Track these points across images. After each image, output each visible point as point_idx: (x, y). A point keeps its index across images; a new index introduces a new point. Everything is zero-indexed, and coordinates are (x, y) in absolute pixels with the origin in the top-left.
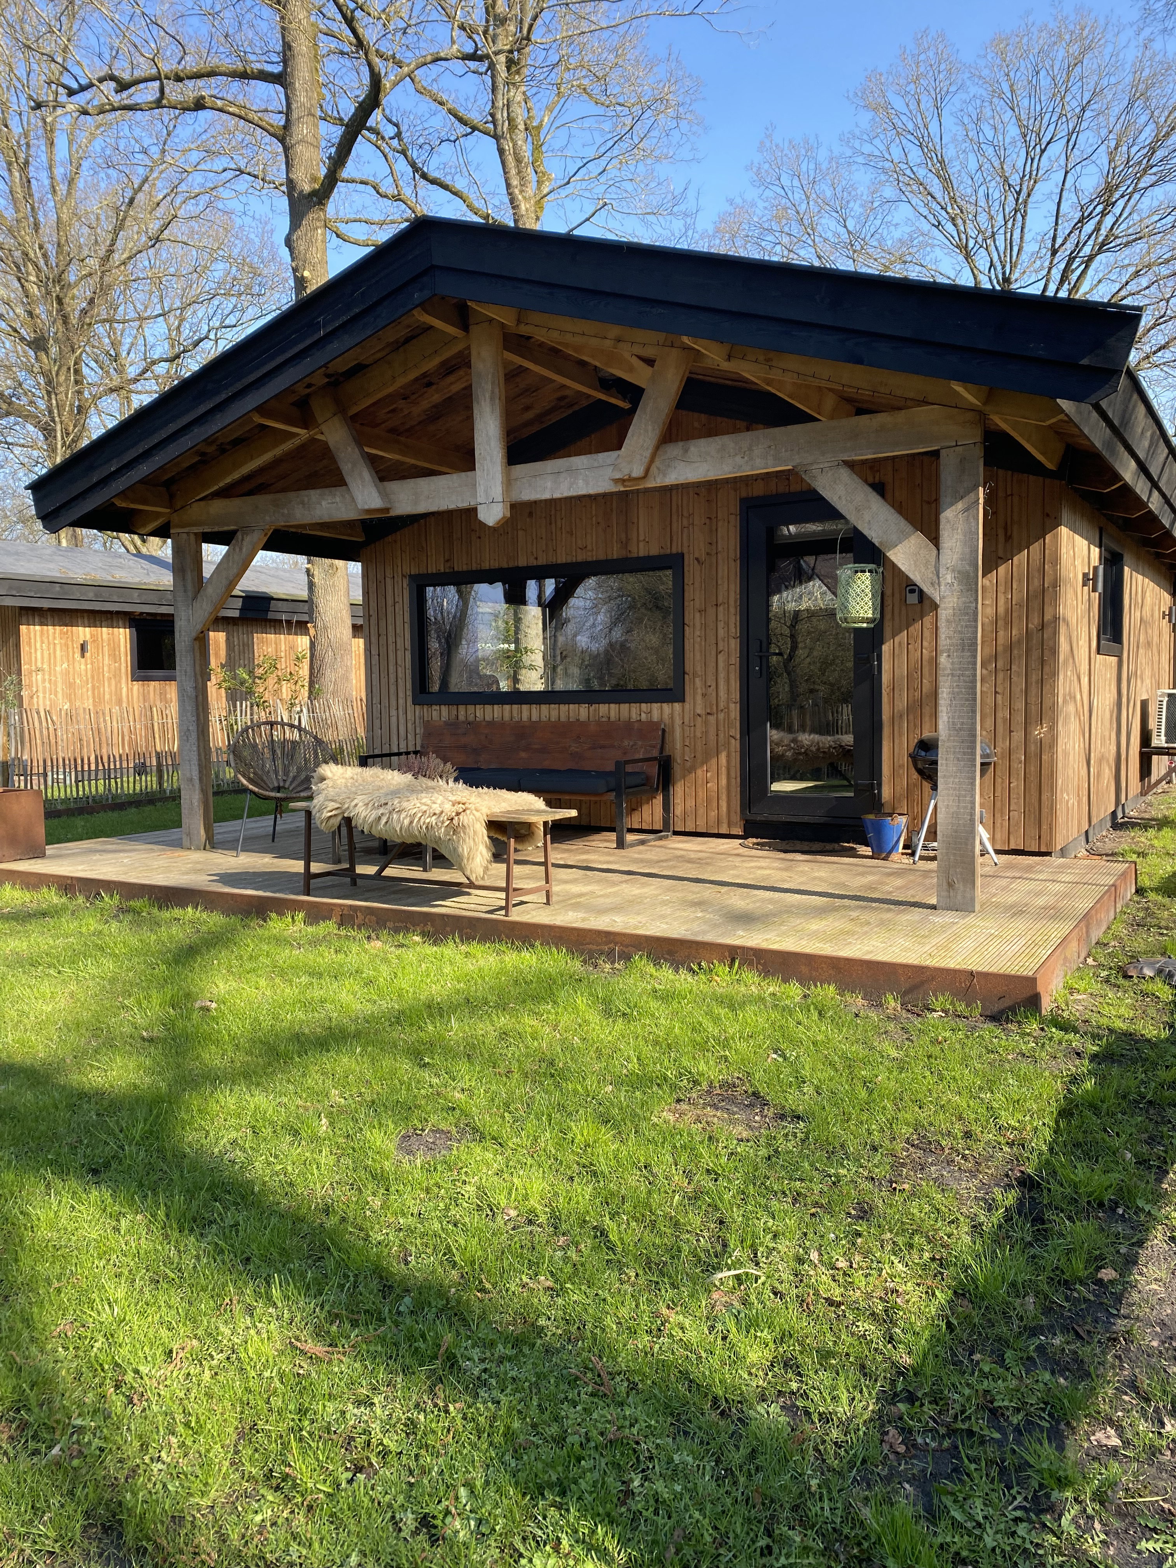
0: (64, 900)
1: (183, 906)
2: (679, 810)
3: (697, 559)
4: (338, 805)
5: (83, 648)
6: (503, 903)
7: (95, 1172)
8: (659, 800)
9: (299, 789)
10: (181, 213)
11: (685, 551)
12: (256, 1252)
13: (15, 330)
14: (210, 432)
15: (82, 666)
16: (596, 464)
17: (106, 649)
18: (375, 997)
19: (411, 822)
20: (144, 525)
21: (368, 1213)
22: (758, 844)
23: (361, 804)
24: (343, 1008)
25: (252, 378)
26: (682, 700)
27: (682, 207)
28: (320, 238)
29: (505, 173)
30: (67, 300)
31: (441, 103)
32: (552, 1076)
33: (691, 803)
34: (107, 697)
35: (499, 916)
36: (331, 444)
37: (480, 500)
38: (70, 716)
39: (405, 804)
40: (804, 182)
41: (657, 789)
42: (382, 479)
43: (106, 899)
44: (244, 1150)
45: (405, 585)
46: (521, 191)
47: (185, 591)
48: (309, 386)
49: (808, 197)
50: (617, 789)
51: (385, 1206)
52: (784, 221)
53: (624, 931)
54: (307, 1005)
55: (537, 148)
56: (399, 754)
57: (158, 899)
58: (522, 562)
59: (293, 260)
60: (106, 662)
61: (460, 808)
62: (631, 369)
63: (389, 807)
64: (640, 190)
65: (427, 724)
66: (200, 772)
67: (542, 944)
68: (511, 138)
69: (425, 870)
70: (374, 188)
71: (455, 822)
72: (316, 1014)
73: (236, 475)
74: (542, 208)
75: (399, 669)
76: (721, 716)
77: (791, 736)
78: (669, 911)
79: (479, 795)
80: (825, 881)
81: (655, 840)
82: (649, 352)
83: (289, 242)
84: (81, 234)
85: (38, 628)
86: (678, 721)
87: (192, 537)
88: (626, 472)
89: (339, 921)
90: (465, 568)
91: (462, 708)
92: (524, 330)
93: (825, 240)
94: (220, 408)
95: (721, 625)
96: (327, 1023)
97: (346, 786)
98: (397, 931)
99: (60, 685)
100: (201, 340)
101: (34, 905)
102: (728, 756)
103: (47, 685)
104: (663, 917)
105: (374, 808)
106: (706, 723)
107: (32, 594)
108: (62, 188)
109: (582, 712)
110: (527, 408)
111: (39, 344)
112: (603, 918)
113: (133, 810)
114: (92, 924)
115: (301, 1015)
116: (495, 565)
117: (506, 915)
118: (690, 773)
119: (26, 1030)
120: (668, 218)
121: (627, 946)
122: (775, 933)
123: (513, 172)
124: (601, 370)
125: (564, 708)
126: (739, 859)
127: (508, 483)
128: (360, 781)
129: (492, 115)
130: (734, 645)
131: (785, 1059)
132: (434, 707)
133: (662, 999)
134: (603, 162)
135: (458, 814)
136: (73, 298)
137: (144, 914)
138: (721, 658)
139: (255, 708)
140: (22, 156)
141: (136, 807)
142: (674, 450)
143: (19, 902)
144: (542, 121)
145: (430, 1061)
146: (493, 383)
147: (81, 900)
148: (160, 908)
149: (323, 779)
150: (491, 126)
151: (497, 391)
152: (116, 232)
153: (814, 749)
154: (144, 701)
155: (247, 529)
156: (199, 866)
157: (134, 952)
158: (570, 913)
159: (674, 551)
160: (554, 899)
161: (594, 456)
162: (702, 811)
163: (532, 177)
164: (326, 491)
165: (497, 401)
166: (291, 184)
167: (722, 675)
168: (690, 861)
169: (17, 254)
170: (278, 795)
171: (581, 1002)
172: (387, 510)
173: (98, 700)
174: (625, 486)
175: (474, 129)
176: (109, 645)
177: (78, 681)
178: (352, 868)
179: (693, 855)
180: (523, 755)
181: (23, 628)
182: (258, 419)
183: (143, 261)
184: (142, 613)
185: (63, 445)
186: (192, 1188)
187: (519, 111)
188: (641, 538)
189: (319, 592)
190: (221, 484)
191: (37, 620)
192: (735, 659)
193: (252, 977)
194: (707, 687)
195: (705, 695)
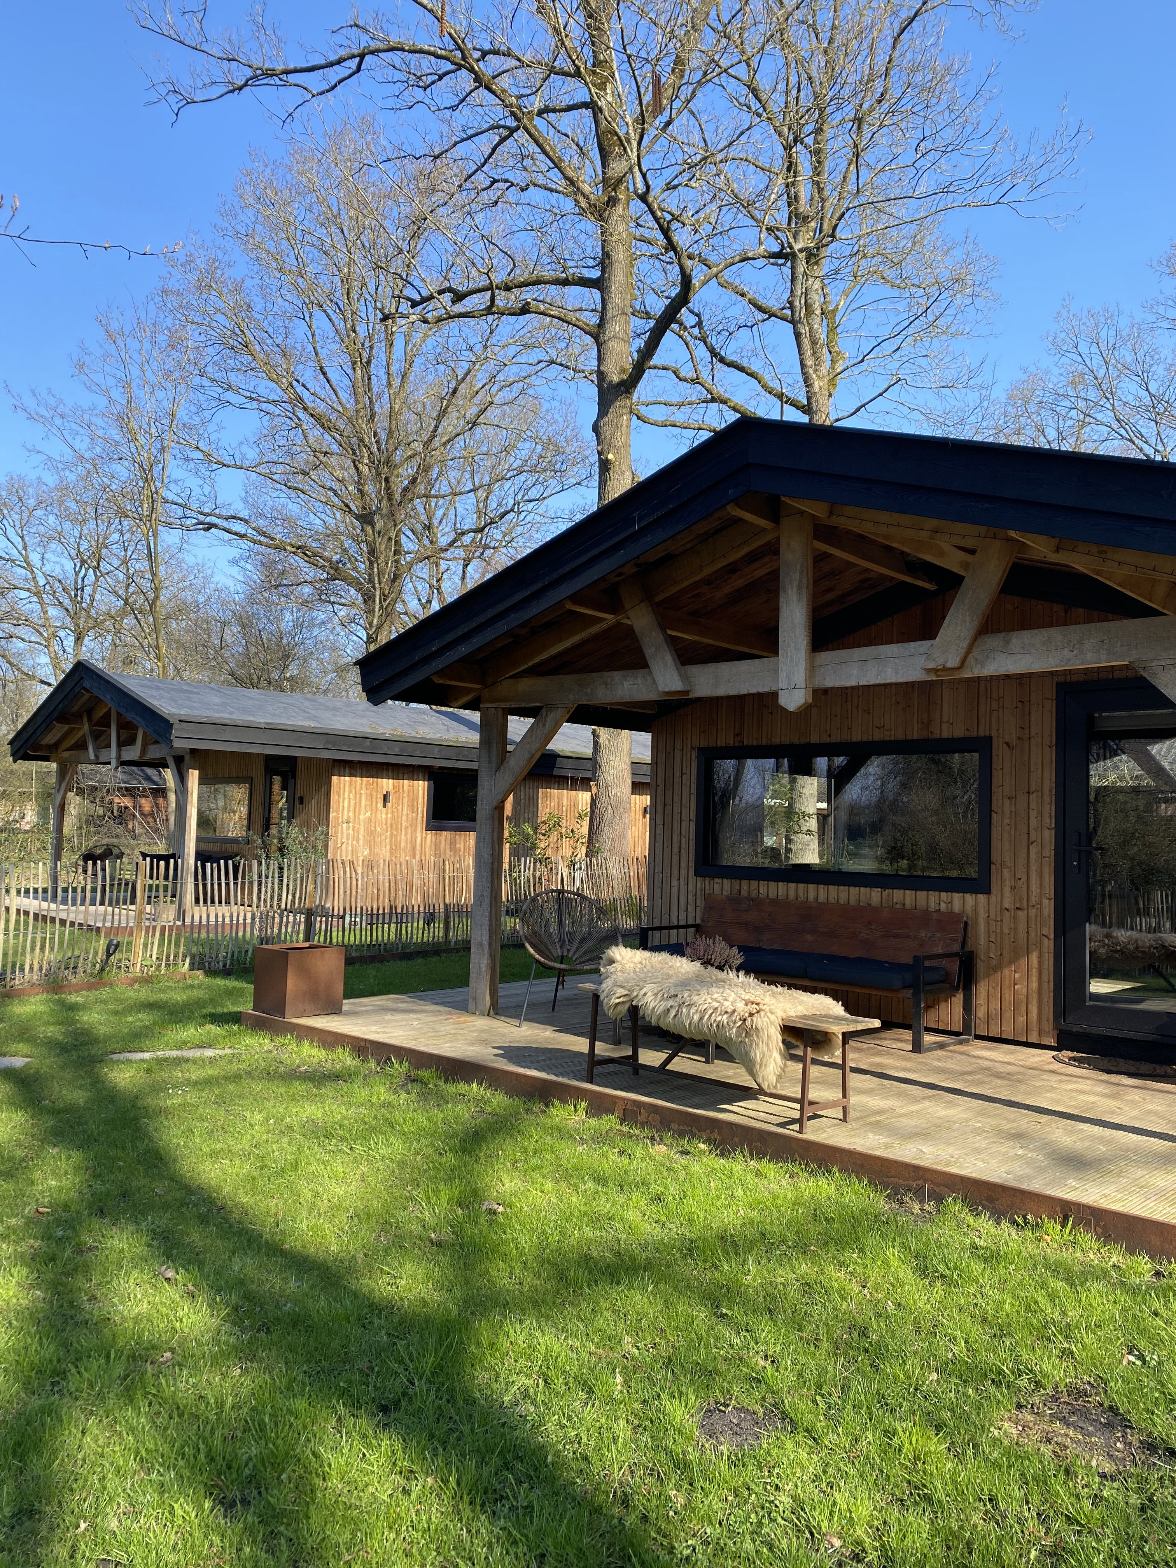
0: (356, 1062)
1: (469, 1081)
2: (981, 1012)
3: (1007, 744)
4: (626, 992)
5: (386, 798)
6: (797, 1115)
7: (385, 1409)
8: (958, 999)
9: (583, 959)
10: (495, 400)
11: (994, 734)
12: (551, 1549)
13: (347, 506)
14: (526, 617)
15: (383, 815)
16: (907, 653)
17: (406, 800)
18: (664, 1219)
19: (701, 1018)
20: (456, 699)
21: (671, 1513)
22: (1074, 1059)
23: (649, 994)
24: (630, 1230)
25: (567, 568)
26: (987, 891)
27: (978, 380)
28: (625, 423)
29: (800, 354)
30: (392, 479)
31: (743, 295)
32: (866, 1351)
33: (995, 1005)
34: (403, 844)
35: (791, 1131)
36: (637, 629)
37: (781, 686)
38: (370, 865)
39: (695, 998)
40: (1102, 349)
41: (957, 989)
42: (683, 663)
43: (396, 1066)
44: (534, 1403)
45: (693, 757)
46: (816, 371)
47: (490, 762)
48: (620, 574)
49: (1106, 362)
50: (915, 986)
51: (688, 1505)
52: (1080, 387)
53: (935, 1167)
54: (596, 1220)
55: (832, 330)
56: (678, 927)
57: (445, 1071)
58: (814, 739)
59: (599, 444)
60: (405, 812)
61: (753, 1008)
62: (941, 554)
63: (678, 999)
64: (934, 365)
65: (708, 898)
66: (490, 937)
67: (840, 1171)
68: (808, 322)
69: (707, 1062)
70: (675, 373)
71: (748, 1023)
72: (604, 1234)
73: (545, 656)
74: (835, 385)
75: (683, 840)
76: (1033, 912)
77: (1105, 930)
78: (983, 1144)
79: (774, 995)
80: (1164, 1118)
81: (955, 1044)
82: (969, 543)
83: (596, 428)
84: (408, 418)
85: (347, 778)
86: (982, 914)
87: (500, 712)
88: (941, 661)
89: (621, 1116)
90: (755, 743)
91: (745, 884)
92: (835, 521)
93: (1125, 403)
94: (536, 595)
95: (1033, 814)
96: (616, 1247)
97: (635, 972)
98: (682, 1135)
99: (362, 832)
100: (506, 513)
101: (329, 1065)
102: (1040, 957)
103: (351, 832)
104: (977, 1151)
105: (662, 999)
106: (1015, 918)
107: (345, 748)
108: (397, 382)
109: (874, 896)
110: (829, 590)
111: (366, 518)
112: (910, 1146)
113: (420, 960)
114: (382, 1093)
115: (588, 1232)
116: (786, 740)
117: (800, 1132)
118: (995, 971)
119: (320, 1215)
120: (963, 390)
121: (939, 1185)
122: (1113, 1187)
123: (809, 353)
124: (908, 554)
125: (854, 890)
126: (1055, 1078)
127: (812, 669)
128: (649, 967)
129: (791, 303)
130: (1049, 836)
131: (1144, 1362)
132: (716, 880)
133: (986, 1260)
134: (897, 341)
135: (751, 1015)
136: (397, 476)
137: (431, 1086)
138: (1033, 849)
139: (538, 864)
140: (365, 355)
141: (423, 957)
142: (993, 641)
143: (316, 1060)
144: (837, 305)
145: (729, 1313)
146: (801, 573)
147: (372, 1064)
148: (446, 1081)
149: (612, 962)
150: (788, 312)
151: (805, 581)
152: (439, 418)
153: (1131, 947)
154: (436, 850)
155: (550, 707)
156: (484, 1036)
157: (421, 1133)
158: (871, 1136)
159: (982, 734)
160: (852, 1114)
161: (906, 645)
162: (1008, 1015)
163: (826, 356)
164: (629, 672)
165: (805, 590)
166: (601, 375)
167: (1034, 868)
168: (998, 1075)
169: (355, 440)
170: (563, 966)
171: (893, 1254)
172: (687, 692)
173: (394, 849)
174: (937, 676)
175: (772, 315)
176: (409, 795)
177: (378, 829)
178: (635, 1056)
179: (1001, 1068)
180: (809, 937)
181: (335, 779)
182: (570, 606)
183: (460, 442)
184: (440, 768)
185: (381, 608)
186: (483, 1450)
187: (816, 297)
188: (945, 719)
189: (603, 751)
190: (530, 664)
191: (347, 771)
192: (1049, 851)
193: (536, 1175)
194: (1016, 879)
195: (1015, 888)
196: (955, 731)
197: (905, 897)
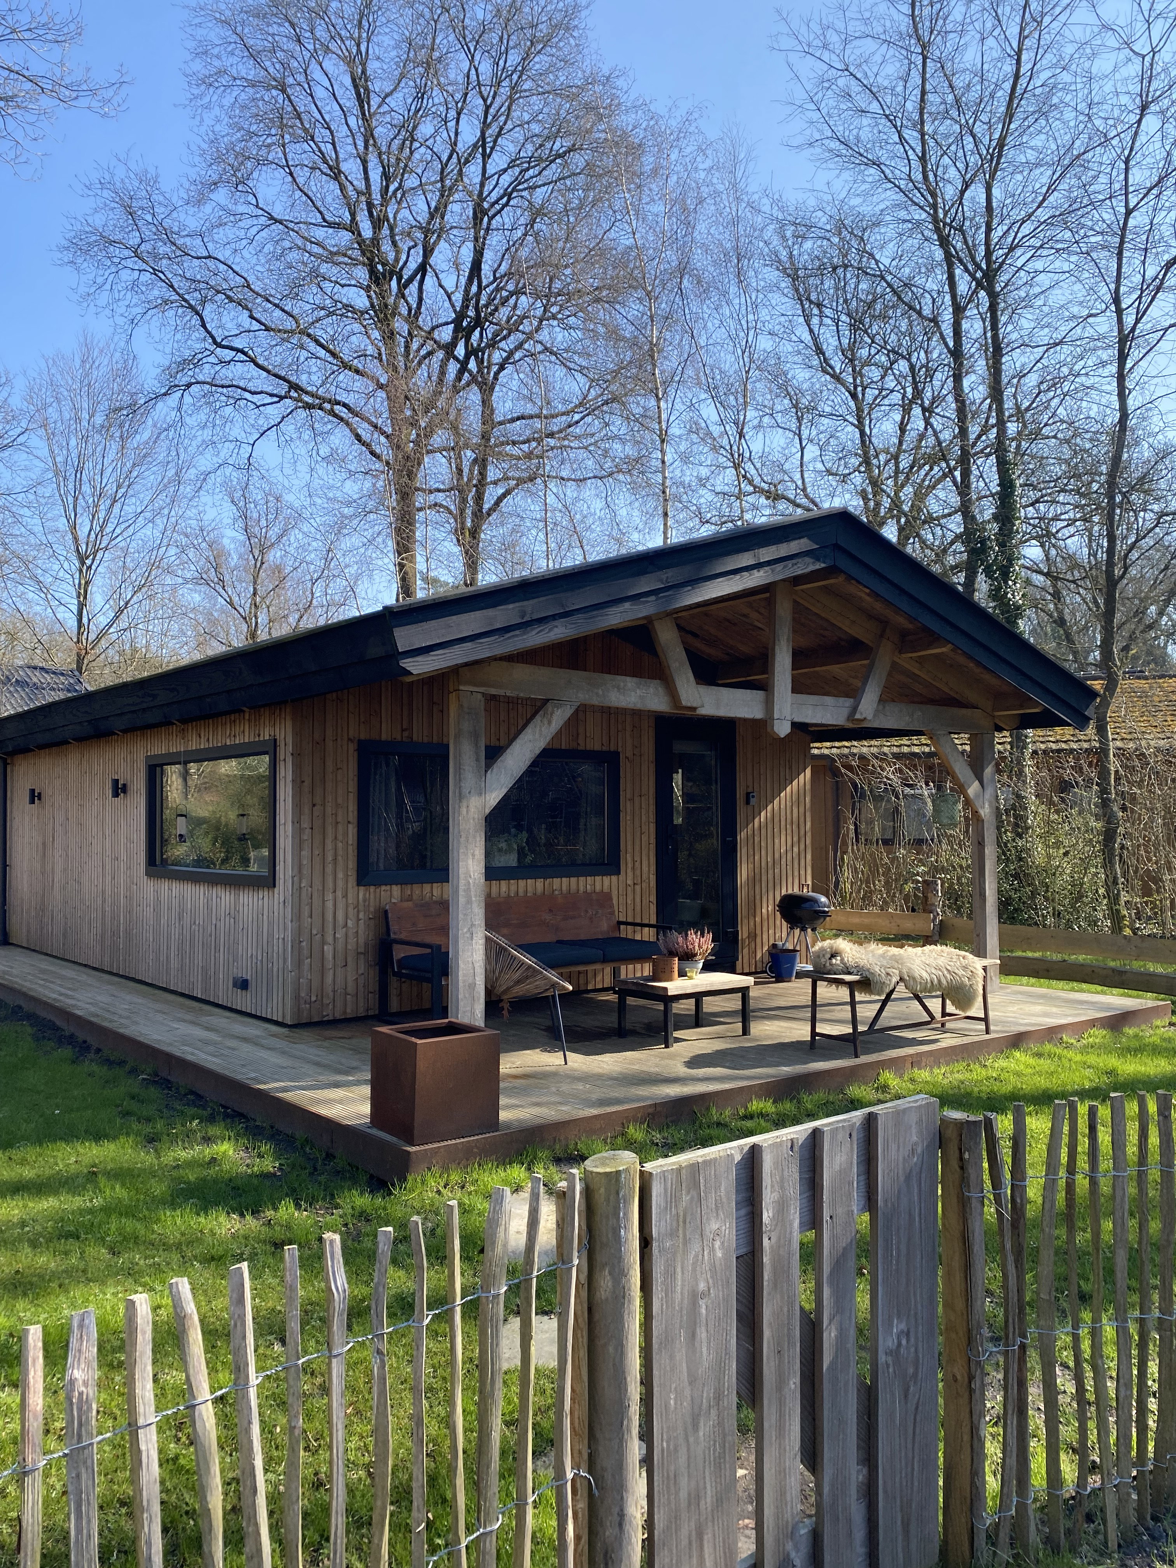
3: (627, 758)
11: (620, 750)
26: (617, 872)
37: (776, 716)
65: (373, 909)
76: (644, 885)
86: (616, 890)
88: (864, 715)
95: (643, 812)
106: (634, 891)
109: (538, 886)
125: (522, 883)
130: (653, 829)
138: (644, 838)
146: (789, 629)
151: (791, 636)
155: (557, 702)
159: (612, 749)
164: (642, 681)
165: (791, 644)
167: (644, 852)
188: (588, 734)
192: (653, 839)
194: (634, 862)
195: (633, 868)
196: (595, 745)
197: (561, 885)
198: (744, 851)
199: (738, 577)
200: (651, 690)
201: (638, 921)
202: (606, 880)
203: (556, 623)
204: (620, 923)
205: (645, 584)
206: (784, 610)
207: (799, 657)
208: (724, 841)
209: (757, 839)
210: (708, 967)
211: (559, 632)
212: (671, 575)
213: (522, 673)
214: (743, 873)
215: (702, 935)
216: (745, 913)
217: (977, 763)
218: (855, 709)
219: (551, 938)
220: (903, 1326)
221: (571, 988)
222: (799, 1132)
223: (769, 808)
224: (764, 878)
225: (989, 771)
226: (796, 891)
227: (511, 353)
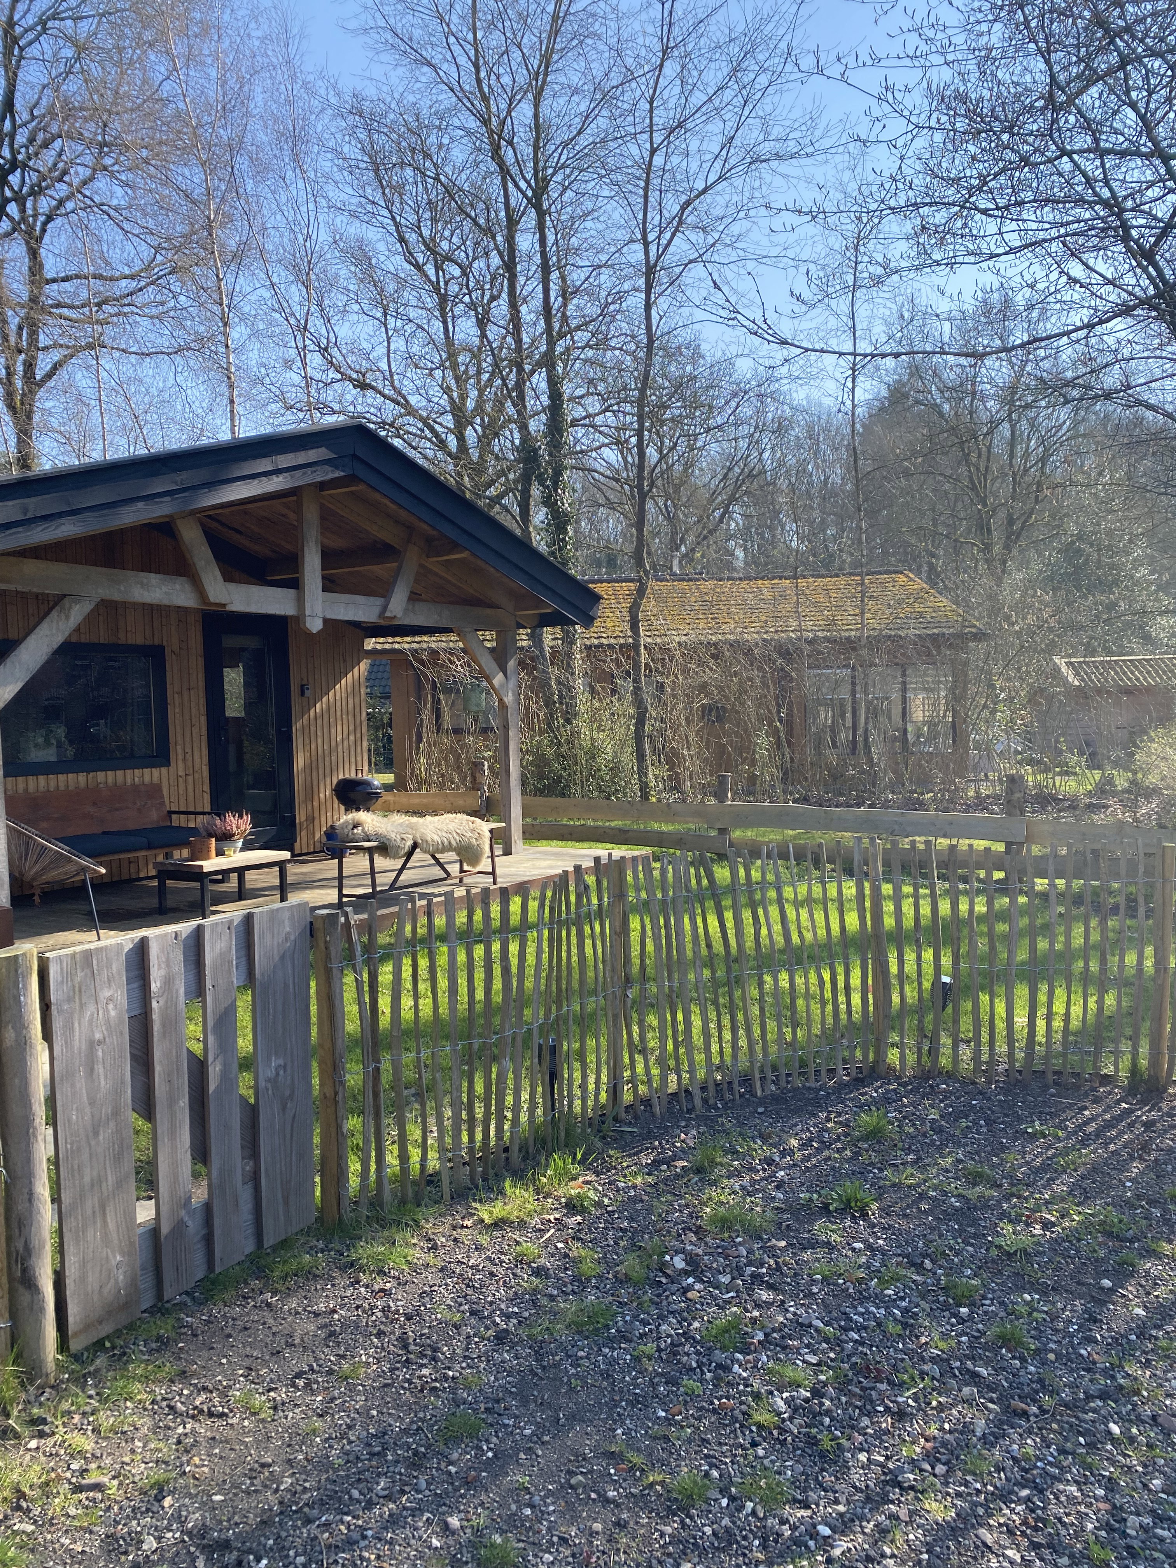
3: (173, 652)
11: (165, 643)
26: (168, 764)
36: (186, 539)
37: (307, 613)
76: (197, 776)
86: (165, 782)
88: (394, 613)
95: (193, 705)
106: (186, 782)
130: (203, 721)
138: (194, 730)
146: (317, 531)
151: (319, 538)
155: (76, 598)
159: (156, 643)
165: (319, 545)
167: (195, 744)
188: (129, 629)
192: (204, 731)
194: (185, 753)
195: (184, 760)
196: (137, 639)
197: (106, 778)
198: (300, 741)
199: (256, 481)
200: (178, 587)
201: (192, 809)
202: (155, 772)
203: (62, 521)
204: (171, 813)
205: (159, 485)
206: (311, 514)
207: (328, 557)
208: (279, 731)
209: (313, 729)
210: (248, 846)
211: (67, 529)
212: (185, 477)
213: (32, 567)
214: (300, 761)
215: (241, 817)
216: (302, 797)
217: (500, 656)
218: (385, 608)
219: (96, 829)
220: (281, 1062)
221: (103, 871)
222: (185, 927)
223: (325, 699)
224: (321, 765)
225: (512, 664)
226: (353, 775)
227: (61, 203)
